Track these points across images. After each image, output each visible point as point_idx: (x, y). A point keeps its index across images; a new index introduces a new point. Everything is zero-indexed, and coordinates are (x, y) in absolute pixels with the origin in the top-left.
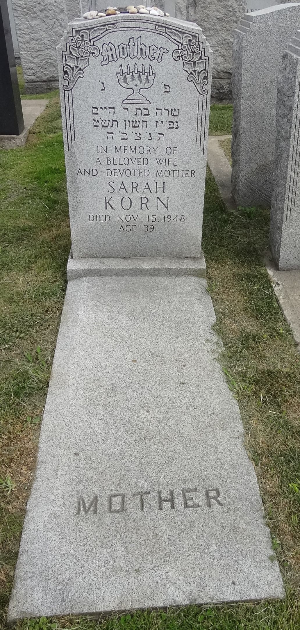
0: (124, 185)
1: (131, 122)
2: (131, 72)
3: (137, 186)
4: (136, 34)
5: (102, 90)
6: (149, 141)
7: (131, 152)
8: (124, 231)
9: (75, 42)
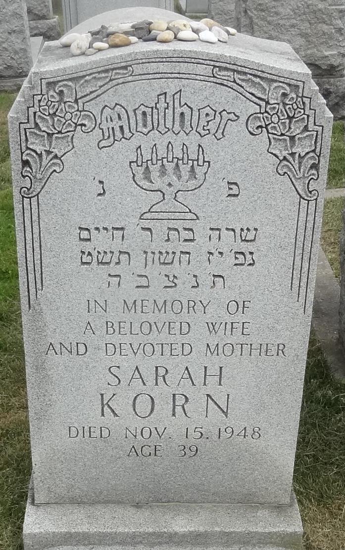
0: (139, 372)
1: (157, 255)
2: (159, 160)
3: (166, 374)
4: (172, 86)
5: (100, 195)
6: (193, 289)
7: (156, 311)
8: (137, 455)
9: (46, 105)
